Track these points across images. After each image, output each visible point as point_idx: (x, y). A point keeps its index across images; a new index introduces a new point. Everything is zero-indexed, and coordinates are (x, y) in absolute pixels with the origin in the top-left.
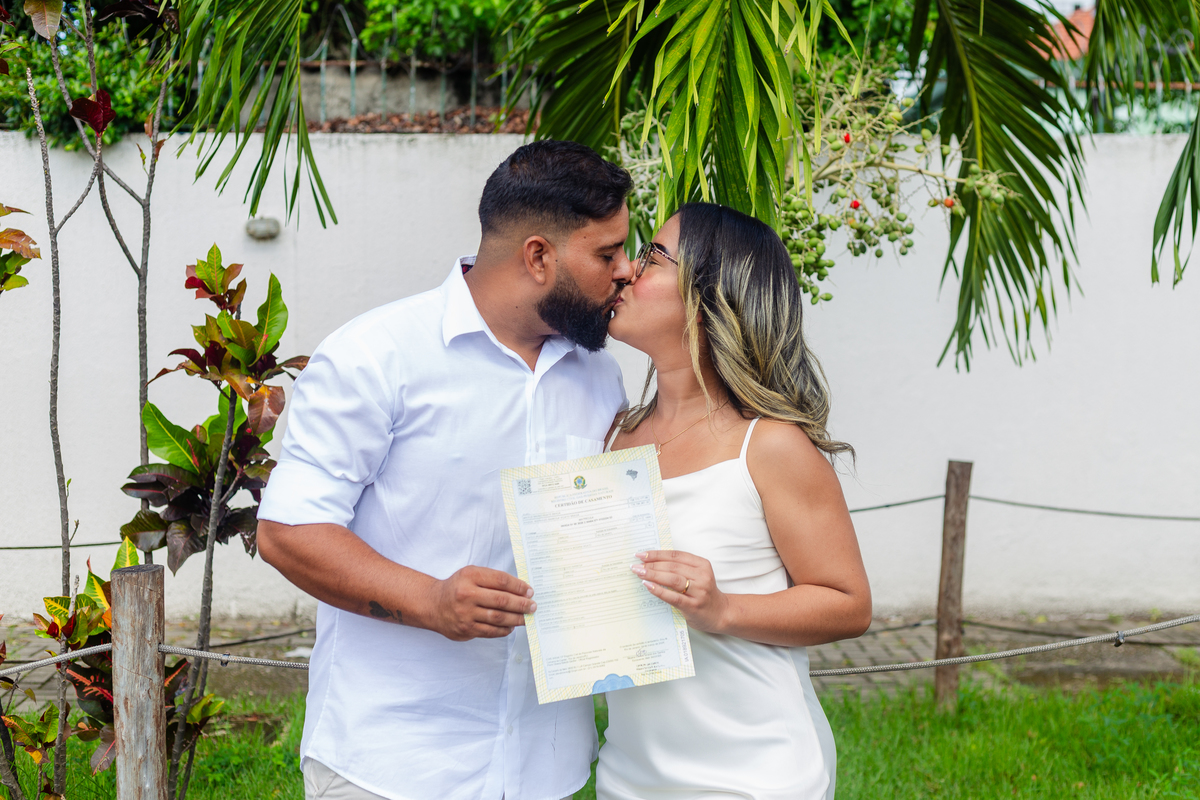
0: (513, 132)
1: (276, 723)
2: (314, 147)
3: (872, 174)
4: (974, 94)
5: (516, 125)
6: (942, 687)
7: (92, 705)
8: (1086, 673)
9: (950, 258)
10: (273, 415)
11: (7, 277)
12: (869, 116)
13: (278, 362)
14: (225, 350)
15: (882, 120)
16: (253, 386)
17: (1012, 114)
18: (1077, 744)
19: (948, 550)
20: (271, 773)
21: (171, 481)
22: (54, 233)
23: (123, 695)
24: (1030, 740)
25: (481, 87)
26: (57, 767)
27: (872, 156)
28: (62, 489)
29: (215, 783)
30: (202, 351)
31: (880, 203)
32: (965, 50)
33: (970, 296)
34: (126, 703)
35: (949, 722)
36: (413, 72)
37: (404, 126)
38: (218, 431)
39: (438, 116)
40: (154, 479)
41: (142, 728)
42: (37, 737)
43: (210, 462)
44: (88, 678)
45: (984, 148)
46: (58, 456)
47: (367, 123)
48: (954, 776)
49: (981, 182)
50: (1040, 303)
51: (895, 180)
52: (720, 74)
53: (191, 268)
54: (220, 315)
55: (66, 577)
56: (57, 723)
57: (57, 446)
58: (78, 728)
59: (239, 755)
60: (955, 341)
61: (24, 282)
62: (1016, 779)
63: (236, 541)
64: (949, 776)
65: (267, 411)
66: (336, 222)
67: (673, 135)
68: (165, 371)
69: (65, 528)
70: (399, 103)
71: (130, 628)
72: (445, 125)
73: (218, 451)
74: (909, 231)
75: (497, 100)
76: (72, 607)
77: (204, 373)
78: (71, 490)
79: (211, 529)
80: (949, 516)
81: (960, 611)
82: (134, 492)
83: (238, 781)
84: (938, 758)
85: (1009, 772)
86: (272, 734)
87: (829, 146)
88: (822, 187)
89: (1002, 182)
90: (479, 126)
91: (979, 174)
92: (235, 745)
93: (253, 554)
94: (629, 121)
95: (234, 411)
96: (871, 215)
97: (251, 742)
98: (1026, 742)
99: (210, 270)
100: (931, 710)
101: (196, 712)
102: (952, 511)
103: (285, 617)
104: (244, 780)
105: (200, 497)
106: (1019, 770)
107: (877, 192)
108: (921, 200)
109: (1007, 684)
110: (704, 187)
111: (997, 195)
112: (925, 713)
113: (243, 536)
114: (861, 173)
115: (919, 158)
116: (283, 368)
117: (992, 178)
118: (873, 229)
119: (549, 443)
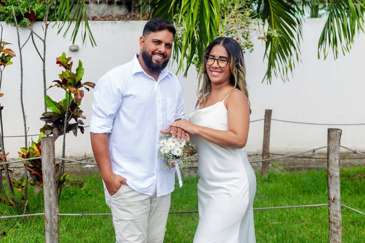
0: (144, 20)
1: (83, 183)
2: (90, 25)
3: (242, 31)
4: (271, 8)
5: (145, 18)
6: (264, 171)
7: (34, 177)
8: (305, 168)
9: (266, 53)
10: (81, 98)
11: (7, 62)
12: (241, 14)
13: (82, 84)
14: (67, 80)
15: (245, 16)
16: (75, 90)
17: (282, 14)
18: (300, 185)
19: (265, 134)
20: (82, 196)
21: (53, 116)
22: (20, 50)
23: (45, 170)
24: (287, 185)
25: (135, 7)
26: (25, 193)
27: (242, 25)
28: (24, 119)
29: (67, 199)
30: (61, 81)
31: (245, 38)
33: (271, 64)
34: (46, 172)
35: (266, 180)
36: (115, 3)
37: (113, 19)
38: (66, 103)
39: (123, 15)
40: (49, 116)
41: (50, 178)
42: (20, 185)
43: (64, 111)
44: (33, 169)
45: (274, 23)
46: (23, 110)
47: (103, 18)
48: (266, 194)
49: (272, 32)
50: (290, 66)
51: (248, 32)
52: (200, 4)
53: (57, 58)
54: (66, 71)
55: (26, 142)
56: (25, 181)
57: (23, 107)
58: (30, 183)
59: (73, 191)
60: (267, 76)
61: (12, 63)
62: (283, 195)
63: (71, 132)
64: (265, 194)
65: (79, 97)
66: (96, 46)
67: (187, 21)
68: (51, 86)
69: (26, 129)
70: (112, 12)
71: (46, 153)
72: (125, 18)
73: (66, 108)
74: (252, 46)
75: (139, 11)
76: (28, 150)
77: (62, 87)
78: (27, 119)
79: (65, 129)
80: (266, 125)
81: (269, 150)
82: (43, 119)
83: (73, 198)
84: (262, 189)
85: (281, 193)
86: (81, 186)
87: (230, 23)
88: (229, 34)
89: (278, 32)
90: (134, 18)
91: (271, 30)
92: (72, 189)
93: (76, 136)
94: (176, 17)
95: (70, 97)
96: (242, 42)
97: (76, 188)
98: (286, 185)
99: (63, 59)
100: (261, 177)
101: (62, 178)
102: (267, 123)
103: (83, 157)
104: (74, 198)
105: (61, 121)
106: (284, 192)
107: (244, 35)
108: (256, 37)
109: (283, 171)
110: (195, 35)
111: (276, 36)
112: (259, 178)
113: (73, 131)
114: (239, 30)
115: (255, 26)
116: (83, 85)
117: (275, 31)
118: (242, 46)
119: (162, 100)
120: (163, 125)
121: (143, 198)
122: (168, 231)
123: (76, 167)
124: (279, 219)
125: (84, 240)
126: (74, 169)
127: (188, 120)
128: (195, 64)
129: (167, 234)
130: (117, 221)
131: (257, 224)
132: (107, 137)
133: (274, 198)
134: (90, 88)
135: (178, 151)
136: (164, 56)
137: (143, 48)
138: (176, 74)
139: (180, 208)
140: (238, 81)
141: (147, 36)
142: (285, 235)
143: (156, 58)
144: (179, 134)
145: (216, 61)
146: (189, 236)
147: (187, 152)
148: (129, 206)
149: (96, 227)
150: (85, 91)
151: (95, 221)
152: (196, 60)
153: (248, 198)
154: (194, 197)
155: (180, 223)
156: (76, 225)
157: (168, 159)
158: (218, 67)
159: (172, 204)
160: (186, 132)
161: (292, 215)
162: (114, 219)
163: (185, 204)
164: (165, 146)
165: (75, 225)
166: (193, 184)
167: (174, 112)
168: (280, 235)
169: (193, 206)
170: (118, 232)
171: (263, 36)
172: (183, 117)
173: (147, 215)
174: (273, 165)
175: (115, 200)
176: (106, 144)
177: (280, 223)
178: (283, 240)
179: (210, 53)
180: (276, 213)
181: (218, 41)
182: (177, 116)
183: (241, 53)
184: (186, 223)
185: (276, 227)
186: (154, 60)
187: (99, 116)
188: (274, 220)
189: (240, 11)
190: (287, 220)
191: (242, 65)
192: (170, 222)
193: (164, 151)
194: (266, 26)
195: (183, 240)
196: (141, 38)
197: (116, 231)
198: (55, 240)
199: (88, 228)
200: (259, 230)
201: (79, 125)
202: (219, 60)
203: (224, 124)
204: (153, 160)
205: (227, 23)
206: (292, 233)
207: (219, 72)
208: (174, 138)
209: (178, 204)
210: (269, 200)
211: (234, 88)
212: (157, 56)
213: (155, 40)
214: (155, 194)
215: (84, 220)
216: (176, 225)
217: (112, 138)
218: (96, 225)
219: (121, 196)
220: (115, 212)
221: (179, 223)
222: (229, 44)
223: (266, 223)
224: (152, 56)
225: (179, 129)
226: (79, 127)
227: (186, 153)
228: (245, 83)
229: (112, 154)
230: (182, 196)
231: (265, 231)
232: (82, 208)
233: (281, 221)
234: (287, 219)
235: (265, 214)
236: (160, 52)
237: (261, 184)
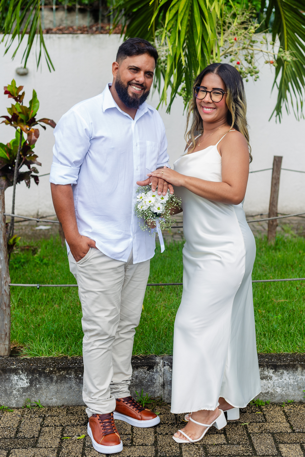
0: (115, 33)
1: (36, 249)
3: (245, 52)
4: (284, 21)
5: (116, 30)
6: (270, 236)
9: (275, 82)
10: (35, 138)
12: (243, 31)
13: (36, 120)
14: (18, 116)
15: (248, 32)
16: (28, 129)
17: (298, 28)
19: (273, 188)
20: (35, 265)
24: (300, 254)
25: (103, 16)
27: (244, 45)
29: (16, 268)
30: (10, 117)
31: (248, 62)
32: (281, 5)
33: (282, 96)
35: (272, 248)
36: (77, 10)
37: (74, 31)
38: (15, 145)
39: (87, 27)
43: (13, 156)
45: (288, 41)
47: (60, 30)
48: (272, 265)
49: (283, 55)
51: (253, 54)
52: (189, 18)
53: (5, 87)
54: (16, 104)
59: (24, 259)
60: (275, 112)
62: (293, 266)
63: (23, 183)
64: (270, 265)
65: (34, 137)
66: (54, 70)
67: (172, 40)
70: (72, 22)
72: (90, 31)
73: (16, 151)
74: (256, 73)
75: (109, 21)
77: (11, 124)
79: (15, 178)
80: (274, 176)
81: (277, 209)
83: (24, 267)
84: (267, 259)
85: (291, 264)
86: (34, 252)
87: (229, 42)
88: (227, 56)
89: (292, 54)
90: (103, 31)
91: (283, 52)
92: (22, 256)
93: (29, 187)
94: (158, 33)
95: (22, 138)
96: (244, 66)
97: (27, 255)
98: (298, 254)
99: (12, 88)
100: (266, 244)
101: (11, 241)
102: (275, 174)
103: (34, 215)
104: (26, 267)
105: (10, 168)
106: (295, 263)
107: (247, 58)
108: (262, 61)
109: (295, 237)
110: (183, 59)
111: (289, 59)
112: (264, 245)
113: (25, 181)
114: (241, 51)
115: (262, 46)
116: (38, 122)
117: (287, 53)
118: (244, 72)
119: (141, 143)
120: (141, 175)
121: (116, 264)
122: (145, 309)
123: (25, 228)
124: (286, 296)
125: (40, 318)
126: (24, 231)
127: (172, 168)
128: (183, 95)
129: (145, 312)
130: (83, 293)
131: (258, 302)
132: (72, 189)
133: (281, 270)
134: (47, 126)
135: (159, 208)
136: (143, 88)
137: (117, 77)
138: (157, 109)
139: (161, 281)
140: (236, 119)
141: (122, 62)
142: (293, 315)
143: (133, 90)
144: (160, 186)
145: (208, 94)
146: (172, 315)
147: (171, 208)
148: (99, 274)
149: (55, 303)
150: (41, 130)
151: (53, 295)
152: (183, 91)
153: (244, 267)
154: (179, 267)
155: (161, 300)
156: (30, 300)
157: (147, 217)
158: (211, 101)
159: (151, 276)
160: (168, 183)
161: (303, 292)
162: (80, 290)
163: (167, 276)
164: (143, 201)
165: (28, 300)
166: (177, 252)
167: (155, 158)
168: (286, 314)
169: (177, 279)
170: (84, 307)
171: (272, 59)
172: (166, 165)
173: (120, 287)
174: (283, 229)
175: (82, 267)
176: (71, 198)
177: (288, 301)
178: (289, 321)
179: (200, 83)
180: (282, 289)
181: (211, 69)
182: (158, 163)
183: (240, 84)
184: (169, 299)
185: (282, 306)
186: (130, 92)
187: (61, 163)
188: (279, 298)
189: (243, 26)
190: (296, 297)
191: (241, 99)
192: (148, 298)
193: (142, 208)
194: (276, 46)
195: (165, 319)
196: (114, 64)
197: (83, 305)
198: (6, 316)
199: (45, 303)
200: (260, 309)
201: (33, 174)
202: (212, 93)
203: (216, 174)
204: (128, 218)
205: (225, 41)
206: (302, 313)
207: (212, 108)
208: (154, 192)
209: (158, 276)
210: (275, 273)
211: (231, 129)
212: (135, 87)
213: (131, 66)
214: (131, 260)
215: (40, 294)
216: (156, 301)
217: (77, 191)
218: (55, 300)
219: (89, 262)
220: (81, 281)
221: (159, 299)
222: (225, 71)
223: (269, 301)
224: (127, 87)
225: (160, 180)
226: (33, 176)
227: (169, 210)
228: (245, 122)
229: (77, 211)
230: (164, 266)
231: (268, 311)
232: (36, 279)
233: (289, 299)
234: (297, 295)
235: (269, 290)
236: (137, 83)
237: (266, 252)
